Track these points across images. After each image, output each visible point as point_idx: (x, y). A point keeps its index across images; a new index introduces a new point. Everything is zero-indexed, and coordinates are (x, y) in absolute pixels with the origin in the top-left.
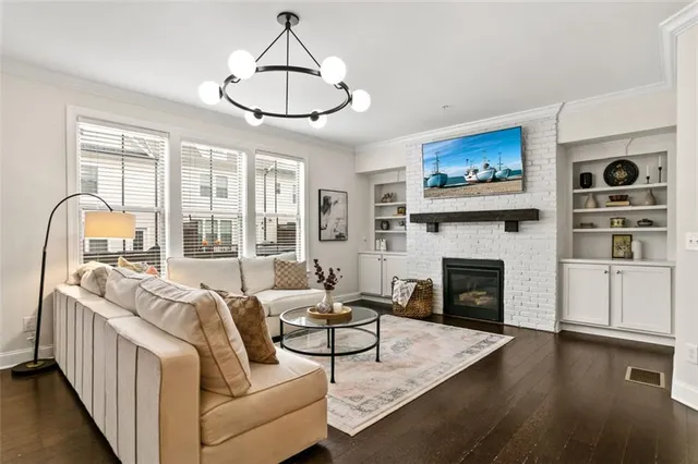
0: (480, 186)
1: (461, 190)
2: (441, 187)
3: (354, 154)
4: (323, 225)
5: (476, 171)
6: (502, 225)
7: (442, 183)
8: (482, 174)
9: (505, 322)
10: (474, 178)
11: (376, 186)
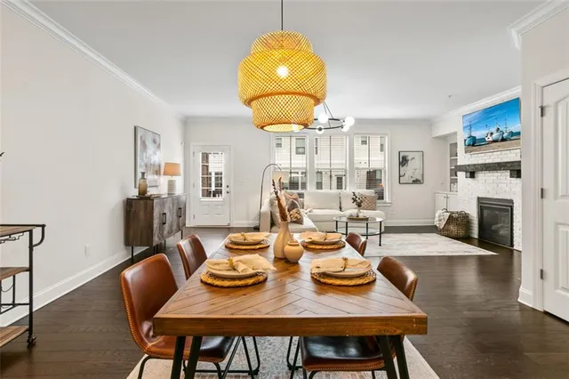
0: (494, 144)
1: (484, 147)
2: (473, 145)
3: (431, 125)
4: (402, 173)
5: (492, 134)
6: (508, 173)
7: (474, 143)
8: (496, 136)
9: (515, 248)
10: (491, 139)
11: (451, 145)
